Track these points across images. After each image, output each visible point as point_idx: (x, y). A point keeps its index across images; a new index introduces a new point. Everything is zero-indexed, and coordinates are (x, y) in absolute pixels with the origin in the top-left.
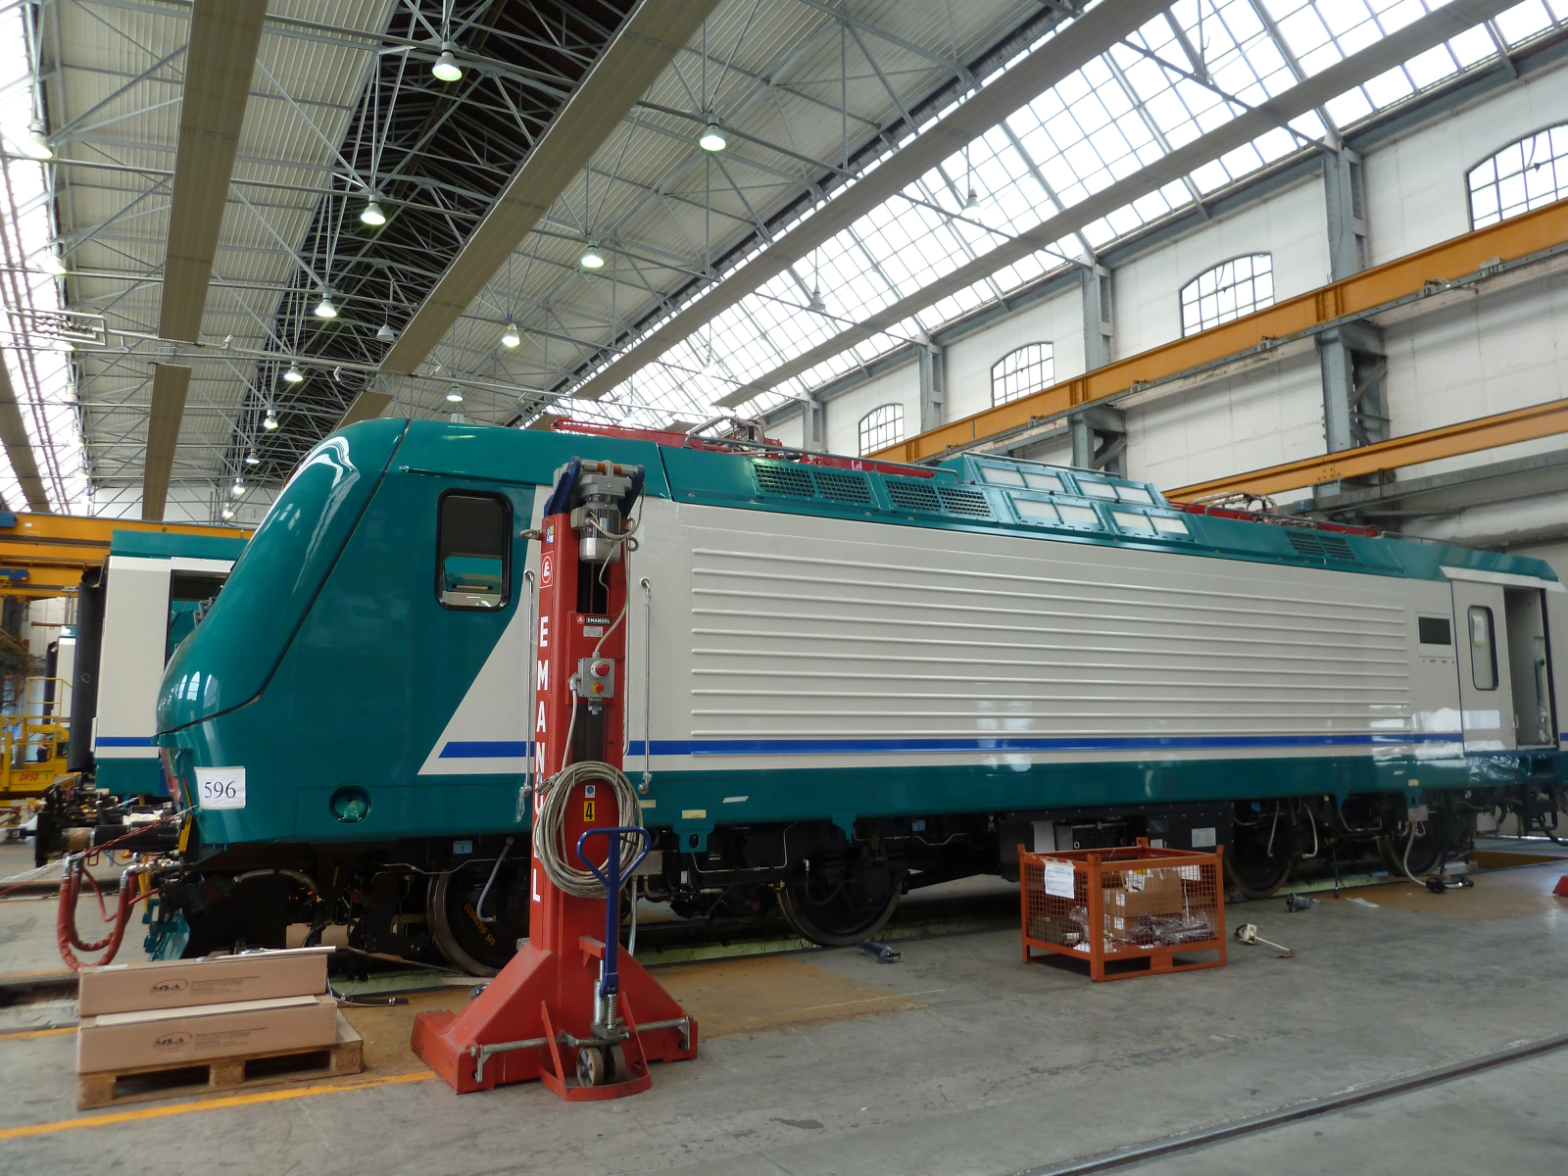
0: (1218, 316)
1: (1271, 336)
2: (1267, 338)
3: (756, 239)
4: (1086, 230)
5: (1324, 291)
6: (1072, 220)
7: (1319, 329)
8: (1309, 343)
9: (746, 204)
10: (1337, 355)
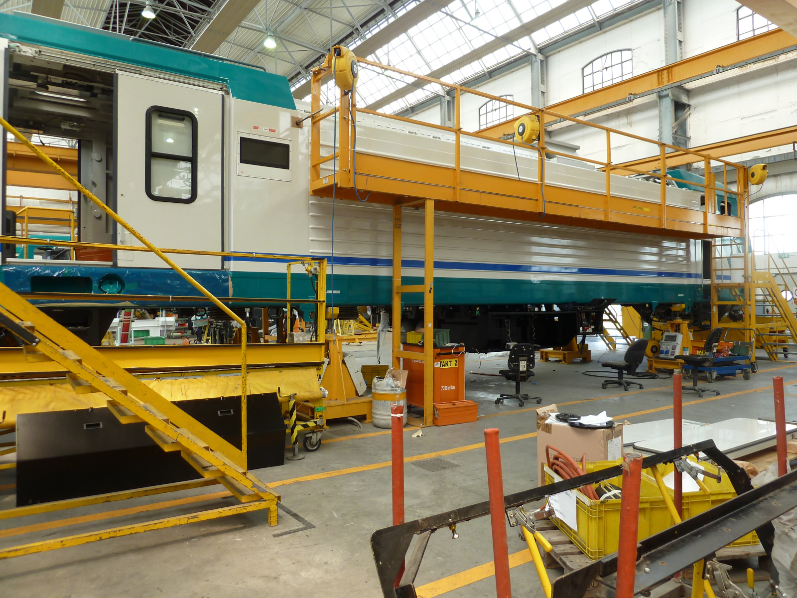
0: (603, 83)
1: (634, 93)
2: (631, 94)
3: (353, 36)
4: (534, 35)
5: (662, 70)
6: (527, 29)
7: (660, 90)
8: (654, 97)
9: (351, 15)
10: (668, 104)
